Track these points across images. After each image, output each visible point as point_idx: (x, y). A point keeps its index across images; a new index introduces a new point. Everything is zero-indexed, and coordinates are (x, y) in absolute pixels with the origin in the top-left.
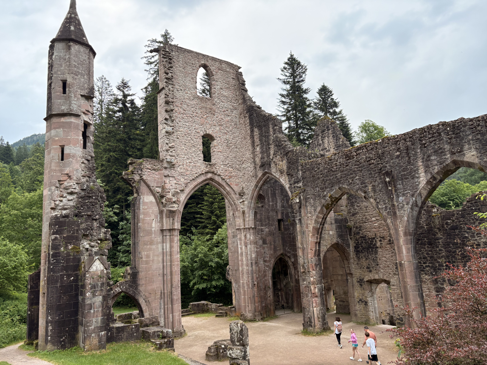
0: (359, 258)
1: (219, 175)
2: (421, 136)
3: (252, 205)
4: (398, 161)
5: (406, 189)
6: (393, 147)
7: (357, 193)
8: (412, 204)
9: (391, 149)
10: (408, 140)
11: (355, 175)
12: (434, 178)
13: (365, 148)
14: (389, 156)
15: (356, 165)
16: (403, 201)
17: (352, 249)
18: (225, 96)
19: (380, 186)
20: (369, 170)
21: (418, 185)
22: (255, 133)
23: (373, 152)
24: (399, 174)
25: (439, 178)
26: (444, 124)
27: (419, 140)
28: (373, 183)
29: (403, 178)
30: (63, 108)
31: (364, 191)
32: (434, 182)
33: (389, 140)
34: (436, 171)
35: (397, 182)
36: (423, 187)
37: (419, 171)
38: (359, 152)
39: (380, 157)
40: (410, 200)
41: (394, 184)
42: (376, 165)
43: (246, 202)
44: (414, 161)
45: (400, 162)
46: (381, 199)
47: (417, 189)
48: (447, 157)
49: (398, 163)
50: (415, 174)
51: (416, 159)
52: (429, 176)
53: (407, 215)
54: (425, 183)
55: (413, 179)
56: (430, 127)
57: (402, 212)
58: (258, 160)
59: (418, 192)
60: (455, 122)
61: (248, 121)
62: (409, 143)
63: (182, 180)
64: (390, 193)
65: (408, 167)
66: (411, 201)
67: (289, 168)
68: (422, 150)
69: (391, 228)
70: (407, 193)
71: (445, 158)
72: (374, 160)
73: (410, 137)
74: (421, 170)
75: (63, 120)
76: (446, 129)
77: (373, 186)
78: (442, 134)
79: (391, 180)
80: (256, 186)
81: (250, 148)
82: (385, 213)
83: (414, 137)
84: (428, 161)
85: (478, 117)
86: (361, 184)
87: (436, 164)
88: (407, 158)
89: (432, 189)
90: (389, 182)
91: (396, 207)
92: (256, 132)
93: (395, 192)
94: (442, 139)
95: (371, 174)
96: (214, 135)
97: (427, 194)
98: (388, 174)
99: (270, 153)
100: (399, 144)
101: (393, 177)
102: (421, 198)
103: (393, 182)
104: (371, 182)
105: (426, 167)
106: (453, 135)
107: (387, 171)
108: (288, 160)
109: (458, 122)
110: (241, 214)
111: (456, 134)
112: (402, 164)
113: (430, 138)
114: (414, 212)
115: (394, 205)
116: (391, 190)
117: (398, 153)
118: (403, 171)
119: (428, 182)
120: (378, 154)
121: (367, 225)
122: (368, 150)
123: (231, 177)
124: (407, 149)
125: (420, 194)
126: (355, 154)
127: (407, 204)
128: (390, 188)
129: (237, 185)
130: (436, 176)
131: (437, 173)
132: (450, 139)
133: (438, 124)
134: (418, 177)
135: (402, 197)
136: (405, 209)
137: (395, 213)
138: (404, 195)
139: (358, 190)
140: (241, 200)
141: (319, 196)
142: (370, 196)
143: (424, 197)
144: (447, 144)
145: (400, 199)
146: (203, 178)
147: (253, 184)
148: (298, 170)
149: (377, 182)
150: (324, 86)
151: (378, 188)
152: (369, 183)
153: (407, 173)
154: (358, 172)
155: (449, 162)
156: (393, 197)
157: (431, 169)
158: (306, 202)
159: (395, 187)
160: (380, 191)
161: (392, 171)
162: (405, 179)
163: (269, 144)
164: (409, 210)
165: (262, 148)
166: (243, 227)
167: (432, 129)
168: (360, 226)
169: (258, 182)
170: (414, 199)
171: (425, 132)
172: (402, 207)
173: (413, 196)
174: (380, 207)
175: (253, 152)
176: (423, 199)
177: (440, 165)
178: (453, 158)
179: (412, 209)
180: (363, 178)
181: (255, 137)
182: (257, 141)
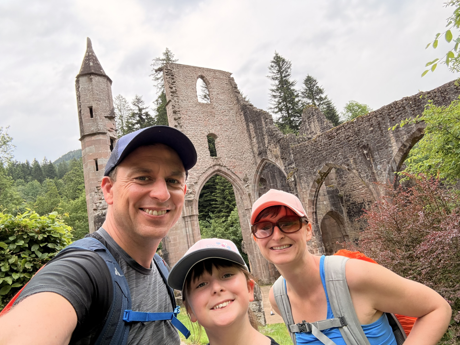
0: (352, 221)
1: (225, 166)
2: (389, 111)
3: (256, 188)
4: (372, 136)
5: (382, 158)
6: (367, 124)
7: (341, 167)
8: (389, 170)
9: (365, 126)
10: (378, 116)
11: (337, 152)
12: (405, 146)
13: (343, 128)
14: (364, 132)
15: (337, 143)
16: (381, 169)
17: (345, 215)
18: (221, 100)
19: (360, 158)
20: (349, 146)
21: (392, 153)
22: (250, 128)
23: (351, 131)
24: (375, 146)
25: (408, 145)
26: (407, 99)
27: (388, 115)
28: (354, 157)
29: (379, 149)
30: (92, 129)
31: (347, 164)
32: (405, 149)
33: (363, 118)
34: (405, 139)
35: (374, 153)
36: (396, 155)
37: (391, 141)
38: (339, 132)
39: (357, 134)
40: (386, 167)
41: (371, 155)
42: (354, 141)
43: (250, 186)
44: (386, 133)
45: (375, 135)
46: (362, 169)
47: (391, 156)
48: (412, 126)
49: (372, 137)
50: (388, 144)
51: (387, 132)
52: (400, 144)
53: (386, 180)
54: (397, 150)
55: (387, 148)
56: (395, 103)
57: (381, 177)
58: (255, 149)
59: (393, 159)
60: (416, 96)
61: (243, 118)
62: (380, 119)
63: (195, 174)
64: (369, 163)
65: (382, 139)
66: (388, 167)
67: (282, 153)
68: (391, 123)
69: (374, 193)
70: (383, 161)
71: (411, 128)
72: (352, 137)
73: (380, 114)
74: (393, 140)
75: (94, 138)
76: (408, 103)
77: (354, 159)
78: (406, 107)
79: (368, 152)
80: (257, 171)
81: (248, 140)
82: (367, 181)
83: (383, 113)
84: (397, 132)
85: (434, 89)
86: (344, 159)
87: (405, 134)
88: (380, 132)
89: (404, 155)
90: (367, 154)
91: (376, 175)
92: (251, 126)
93: (373, 162)
94: (407, 112)
95: (351, 149)
96: (216, 133)
97: (401, 160)
98: (365, 147)
99: (265, 142)
100: (372, 121)
101: (370, 149)
102: (396, 164)
103: (371, 153)
104: (352, 156)
105: (397, 137)
106: (415, 108)
107: (364, 145)
108: (280, 146)
109: (418, 96)
110: (248, 197)
111: (418, 106)
112: (376, 137)
113: (396, 112)
114: (392, 177)
115: (373, 173)
116: (370, 161)
117: (372, 128)
118: (378, 143)
119: (400, 150)
120: (355, 132)
121: (356, 192)
122: (346, 130)
123: (235, 167)
124: (379, 124)
125: (394, 161)
126: (336, 134)
127: (384, 171)
128: (368, 159)
129: (240, 173)
130: (405, 143)
131: (407, 141)
132: (413, 111)
133: (402, 100)
134: (390, 147)
135: (380, 165)
136: (384, 175)
137: (375, 180)
138: (381, 163)
139: (342, 164)
140: (246, 185)
141: (310, 173)
142: (353, 168)
143: (398, 163)
144: (411, 116)
145: (378, 167)
146: (212, 170)
147: (255, 170)
148: (290, 154)
149: (357, 155)
150: (308, 77)
151: (359, 160)
152: (351, 157)
153: (381, 144)
154: (340, 149)
155: (415, 130)
156: (372, 166)
157: (401, 138)
158: (300, 179)
159: (373, 157)
160: (361, 162)
161: (368, 144)
162: (380, 149)
163: (263, 135)
164: (387, 175)
165: (257, 139)
167: (398, 105)
168: (350, 195)
169: (258, 168)
170: (390, 165)
171: (392, 107)
172: (381, 174)
173: (388, 163)
174: (362, 176)
175: (251, 144)
176: (397, 164)
177: (408, 134)
178: (418, 127)
179: (389, 174)
180: (345, 153)
181: (251, 131)
182: (253, 134)
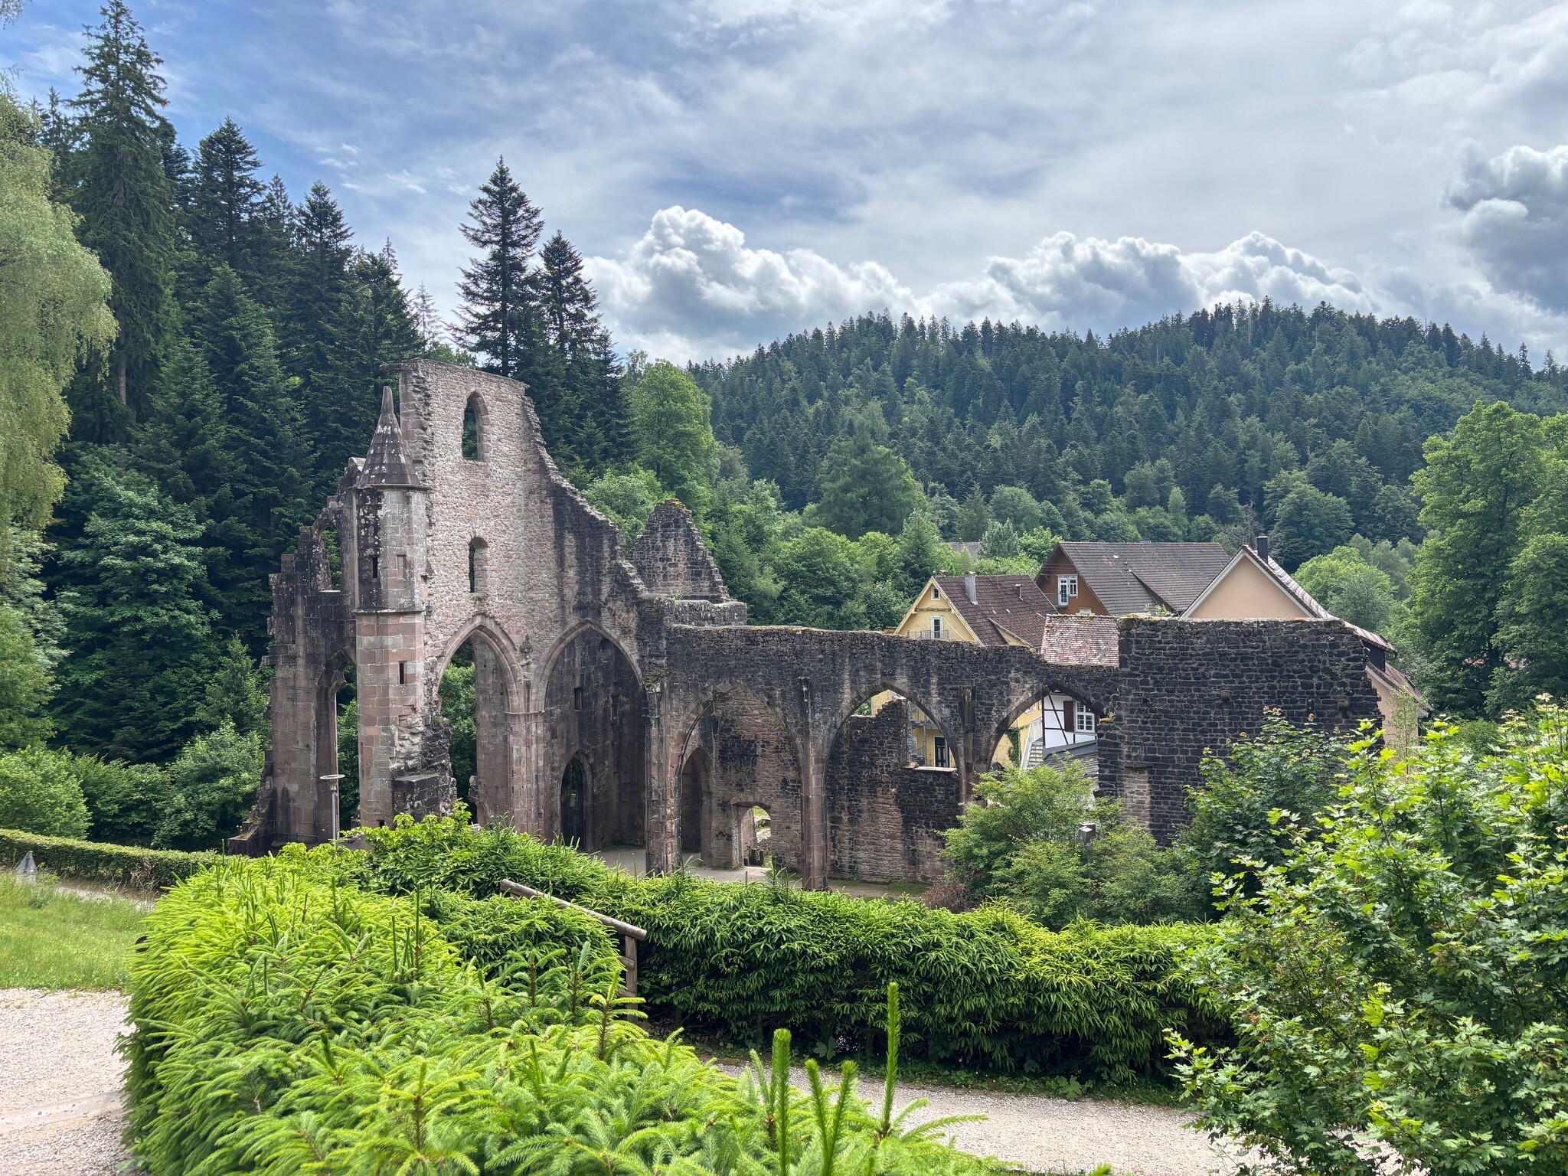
0: (725, 769)
2: (852, 643)
3: (547, 672)
4: (820, 666)
5: (825, 705)
6: (816, 646)
7: (758, 695)
8: (831, 726)
9: (813, 647)
10: (836, 643)
11: (757, 669)
12: (860, 698)
13: (778, 636)
14: (809, 657)
15: (762, 657)
16: (819, 719)
17: (715, 754)
18: (504, 455)
19: (793, 694)
20: (778, 669)
21: (840, 703)
22: (567, 543)
23: (789, 646)
24: (820, 684)
25: (865, 698)
27: (850, 648)
28: (784, 688)
30: (402, 601)
31: (769, 694)
33: (811, 633)
35: (816, 694)
36: (846, 706)
37: (845, 685)
38: (768, 638)
40: (828, 720)
41: (811, 696)
42: (790, 664)
43: (532, 666)
44: (839, 671)
45: (823, 668)
46: (791, 711)
47: (838, 707)
48: (877, 676)
49: (819, 669)
50: (840, 689)
51: (843, 671)
52: (855, 694)
53: (822, 738)
54: (849, 701)
55: (836, 694)
56: (863, 636)
57: (817, 733)
58: (570, 593)
59: (839, 711)
61: (551, 512)
62: (836, 648)
63: (441, 636)
64: (805, 705)
65: (832, 677)
66: (830, 721)
67: (641, 628)
68: (852, 661)
70: (826, 710)
71: (875, 678)
72: (790, 657)
73: (839, 640)
74: (848, 687)
75: (402, 620)
76: (880, 644)
77: (782, 690)
78: (875, 647)
79: (809, 690)
80: (561, 640)
81: (553, 565)
82: (794, 731)
84: (855, 676)
86: (765, 685)
87: (865, 682)
88: (832, 666)
90: (807, 694)
91: (810, 726)
92: (570, 541)
93: (811, 707)
94: (875, 654)
95: (781, 674)
96: (487, 538)
98: (806, 682)
99: (600, 590)
100: (824, 645)
101: (811, 686)
103: (811, 692)
105: (853, 683)
106: (887, 654)
107: (806, 678)
108: (640, 613)
110: (522, 689)
111: (891, 653)
112: (824, 671)
113: (861, 648)
114: (832, 736)
115: (807, 721)
116: (807, 703)
117: (822, 656)
118: (825, 681)
119: (853, 702)
120: (795, 651)
121: (745, 719)
122: (781, 640)
123: (509, 618)
125: (841, 714)
127: (823, 724)
128: (806, 700)
129: (518, 632)
130: (862, 695)
131: (864, 693)
132: (883, 656)
133: (873, 635)
134: (841, 693)
135: (820, 713)
136: (821, 730)
137: (807, 733)
139: (761, 692)
140: (524, 662)
141: (696, 686)
142: (777, 704)
143: (845, 717)
144: (879, 662)
145: (816, 716)
146: (469, 628)
147: (555, 636)
148: (660, 638)
149: (789, 688)
150: (557, 240)
151: (790, 696)
152: (779, 687)
153: (829, 684)
154: (763, 666)
155: (879, 683)
156: (808, 712)
157: (858, 686)
158: (671, 692)
159: (812, 699)
160: (792, 700)
161: (811, 678)
162: (826, 691)
163: (599, 573)
164: (825, 732)
165: (581, 573)
166: (524, 712)
167: (866, 639)
168: (733, 721)
169: (566, 634)
170: (833, 719)
171: (858, 639)
172: (818, 727)
173: (832, 714)
174: (789, 721)
175: (560, 576)
177: (868, 684)
178: (883, 680)
179: (829, 731)
180: (769, 676)
181: (567, 550)
182: (571, 558)
